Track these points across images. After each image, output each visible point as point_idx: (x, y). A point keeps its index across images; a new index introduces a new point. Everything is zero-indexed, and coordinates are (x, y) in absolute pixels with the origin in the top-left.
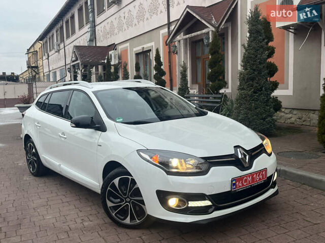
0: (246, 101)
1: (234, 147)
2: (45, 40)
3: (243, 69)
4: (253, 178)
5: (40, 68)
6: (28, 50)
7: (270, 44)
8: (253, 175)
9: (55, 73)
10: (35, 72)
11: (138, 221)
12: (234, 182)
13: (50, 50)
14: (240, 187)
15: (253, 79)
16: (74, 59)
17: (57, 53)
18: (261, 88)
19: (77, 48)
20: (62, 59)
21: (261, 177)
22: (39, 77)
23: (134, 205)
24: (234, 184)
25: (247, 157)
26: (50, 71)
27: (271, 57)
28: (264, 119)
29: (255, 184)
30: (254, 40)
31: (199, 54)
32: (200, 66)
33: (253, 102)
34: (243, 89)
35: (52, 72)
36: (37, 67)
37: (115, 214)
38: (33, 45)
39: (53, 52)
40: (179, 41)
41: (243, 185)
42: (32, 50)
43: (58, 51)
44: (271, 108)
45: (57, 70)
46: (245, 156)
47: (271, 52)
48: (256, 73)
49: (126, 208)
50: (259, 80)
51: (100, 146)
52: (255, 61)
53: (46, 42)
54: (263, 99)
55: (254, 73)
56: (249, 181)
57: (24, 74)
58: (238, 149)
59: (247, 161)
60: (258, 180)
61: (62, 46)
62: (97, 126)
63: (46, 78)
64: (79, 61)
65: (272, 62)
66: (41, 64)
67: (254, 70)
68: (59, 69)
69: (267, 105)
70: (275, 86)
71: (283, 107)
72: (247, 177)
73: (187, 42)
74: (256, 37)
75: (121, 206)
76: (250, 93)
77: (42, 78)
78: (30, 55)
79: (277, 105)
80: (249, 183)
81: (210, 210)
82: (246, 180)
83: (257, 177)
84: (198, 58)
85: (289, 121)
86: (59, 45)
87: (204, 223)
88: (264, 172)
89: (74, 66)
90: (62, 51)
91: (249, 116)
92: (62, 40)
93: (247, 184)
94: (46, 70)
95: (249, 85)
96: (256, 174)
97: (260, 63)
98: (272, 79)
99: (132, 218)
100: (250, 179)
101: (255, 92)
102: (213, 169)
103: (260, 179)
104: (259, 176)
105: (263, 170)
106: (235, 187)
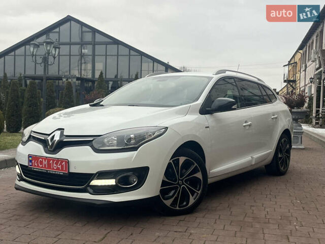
4: (49, 164)
6: (289, 62)
9: (310, 88)
13: (308, 61)
14: (37, 167)
17: (314, 63)
21: (60, 167)
26: (305, 85)
29: (51, 171)
35: (308, 86)
38: (294, 56)
39: (311, 62)
42: (293, 61)
43: (315, 60)
53: (306, 51)
56: (45, 165)
72: (42, 159)
78: (290, 67)
80: (45, 167)
83: (54, 165)
93: (42, 167)
94: (302, 84)
96: (53, 161)
100: (45, 163)
103: (58, 169)
104: (57, 164)
105: (62, 160)
106: (31, 164)
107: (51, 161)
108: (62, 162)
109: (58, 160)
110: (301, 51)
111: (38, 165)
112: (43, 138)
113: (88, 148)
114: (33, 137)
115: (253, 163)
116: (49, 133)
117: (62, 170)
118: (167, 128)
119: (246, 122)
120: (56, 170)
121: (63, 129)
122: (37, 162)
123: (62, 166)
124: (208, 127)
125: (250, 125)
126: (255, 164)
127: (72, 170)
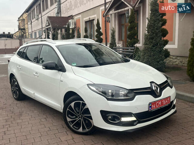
0: (148, 51)
1: (150, 82)
2: (29, 13)
3: (147, 32)
4: (162, 103)
5: (26, 30)
6: (19, 18)
7: (164, 17)
8: (162, 101)
9: (35, 33)
10: (23, 32)
11: (87, 130)
12: (150, 105)
13: (33, 19)
15: (152, 38)
16: (47, 24)
17: (37, 21)
18: (157, 44)
19: (50, 18)
20: (40, 24)
21: (167, 102)
22: (26, 35)
23: (85, 120)
24: (151, 107)
25: (159, 89)
26: (32, 32)
27: (164, 25)
28: (158, 62)
29: (163, 106)
30: (154, 15)
31: (123, 22)
32: (124, 30)
33: (152, 52)
34: (146, 44)
35: (34, 32)
36: (24, 29)
37: (73, 126)
38: (22, 15)
39: (34, 20)
40: (111, 15)
41: (156, 107)
42: (21, 18)
43: (38, 19)
44: (163, 55)
45: (37, 31)
46: (157, 88)
47: (164, 22)
48: (154, 35)
49: (79, 122)
50: (156, 39)
51: (62, 81)
52: (154, 28)
53: (30, 13)
54: (158, 50)
55: (153, 35)
56: (160, 105)
57: (17, 33)
58: (153, 84)
59: (158, 91)
60: (165, 104)
61: (40, 16)
62: (59, 68)
63: (30, 36)
64: (50, 26)
65: (165, 28)
66: (27, 27)
67: (153, 33)
68: (38, 31)
69: (160, 54)
70: (166, 42)
71: (171, 55)
72: (158, 102)
73: (116, 15)
74: (155, 14)
75: (76, 120)
76: (150, 46)
77: (27, 36)
78: (20, 21)
79: (167, 54)
80: (160, 106)
81: (135, 123)
82: (158, 104)
83: (165, 102)
84: (123, 25)
85: (175, 63)
86: (38, 16)
87: (131, 131)
88: (169, 99)
89: (47, 29)
90: (40, 19)
91: (150, 60)
92: (40, 13)
93: (158, 107)
94: (30, 31)
95: (150, 41)
96: (164, 100)
97: (157, 29)
98: (165, 38)
99: (84, 128)
100: (160, 103)
101: (153, 46)
102: (137, 97)
107: (163, 101)
110: (27, 13)
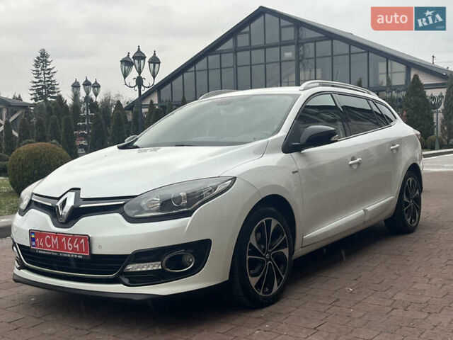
4: (60, 242)
8: (61, 237)
14: (43, 248)
29: (65, 253)
41: (45, 246)
56: (55, 245)
60: (70, 249)
72: (50, 235)
80: (55, 248)
82: (49, 241)
83: (69, 244)
93: (51, 248)
100: (55, 241)
103: (74, 249)
104: (72, 242)
105: (80, 237)
106: (34, 244)
107: (64, 239)
108: (80, 239)
109: (73, 237)
111: (44, 244)
112: (50, 205)
113: (118, 216)
114: (36, 202)
115: (367, 219)
116: (58, 196)
117: (81, 250)
118: (235, 178)
119: (353, 159)
120: (71, 251)
121: (79, 189)
122: (43, 241)
123: (81, 246)
124: (297, 172)
125: (358, 163)
126: (370, 220)
127: (96, 251)
